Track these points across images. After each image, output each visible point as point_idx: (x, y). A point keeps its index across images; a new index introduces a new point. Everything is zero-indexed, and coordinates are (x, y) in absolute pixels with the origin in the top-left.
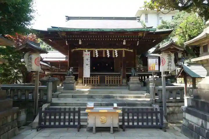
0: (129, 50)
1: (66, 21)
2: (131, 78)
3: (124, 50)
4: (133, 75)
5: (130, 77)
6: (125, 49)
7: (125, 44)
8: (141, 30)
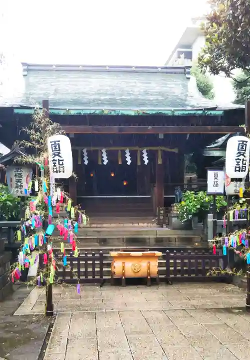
0: (169, 150)
1: (24, 76)
2: (174, 206)
3: (161, 150)
4: (178, 200)
5: (172, 205)
6: (163, 148)
7: (163, 137)
8: (195, 113)
